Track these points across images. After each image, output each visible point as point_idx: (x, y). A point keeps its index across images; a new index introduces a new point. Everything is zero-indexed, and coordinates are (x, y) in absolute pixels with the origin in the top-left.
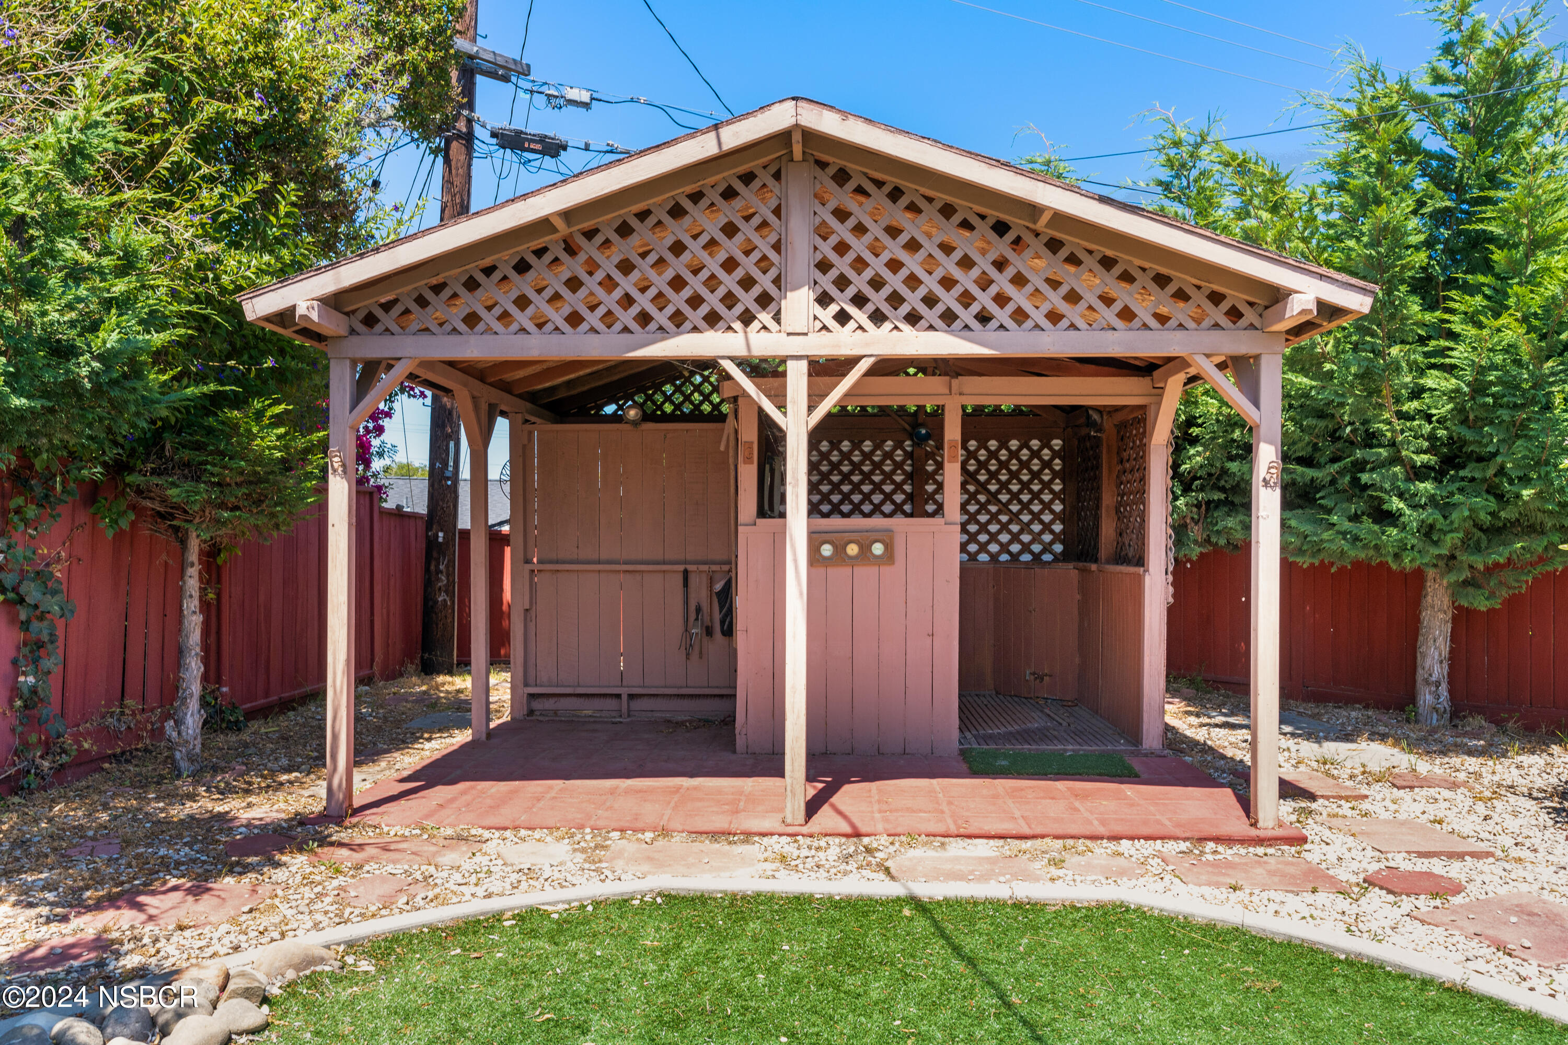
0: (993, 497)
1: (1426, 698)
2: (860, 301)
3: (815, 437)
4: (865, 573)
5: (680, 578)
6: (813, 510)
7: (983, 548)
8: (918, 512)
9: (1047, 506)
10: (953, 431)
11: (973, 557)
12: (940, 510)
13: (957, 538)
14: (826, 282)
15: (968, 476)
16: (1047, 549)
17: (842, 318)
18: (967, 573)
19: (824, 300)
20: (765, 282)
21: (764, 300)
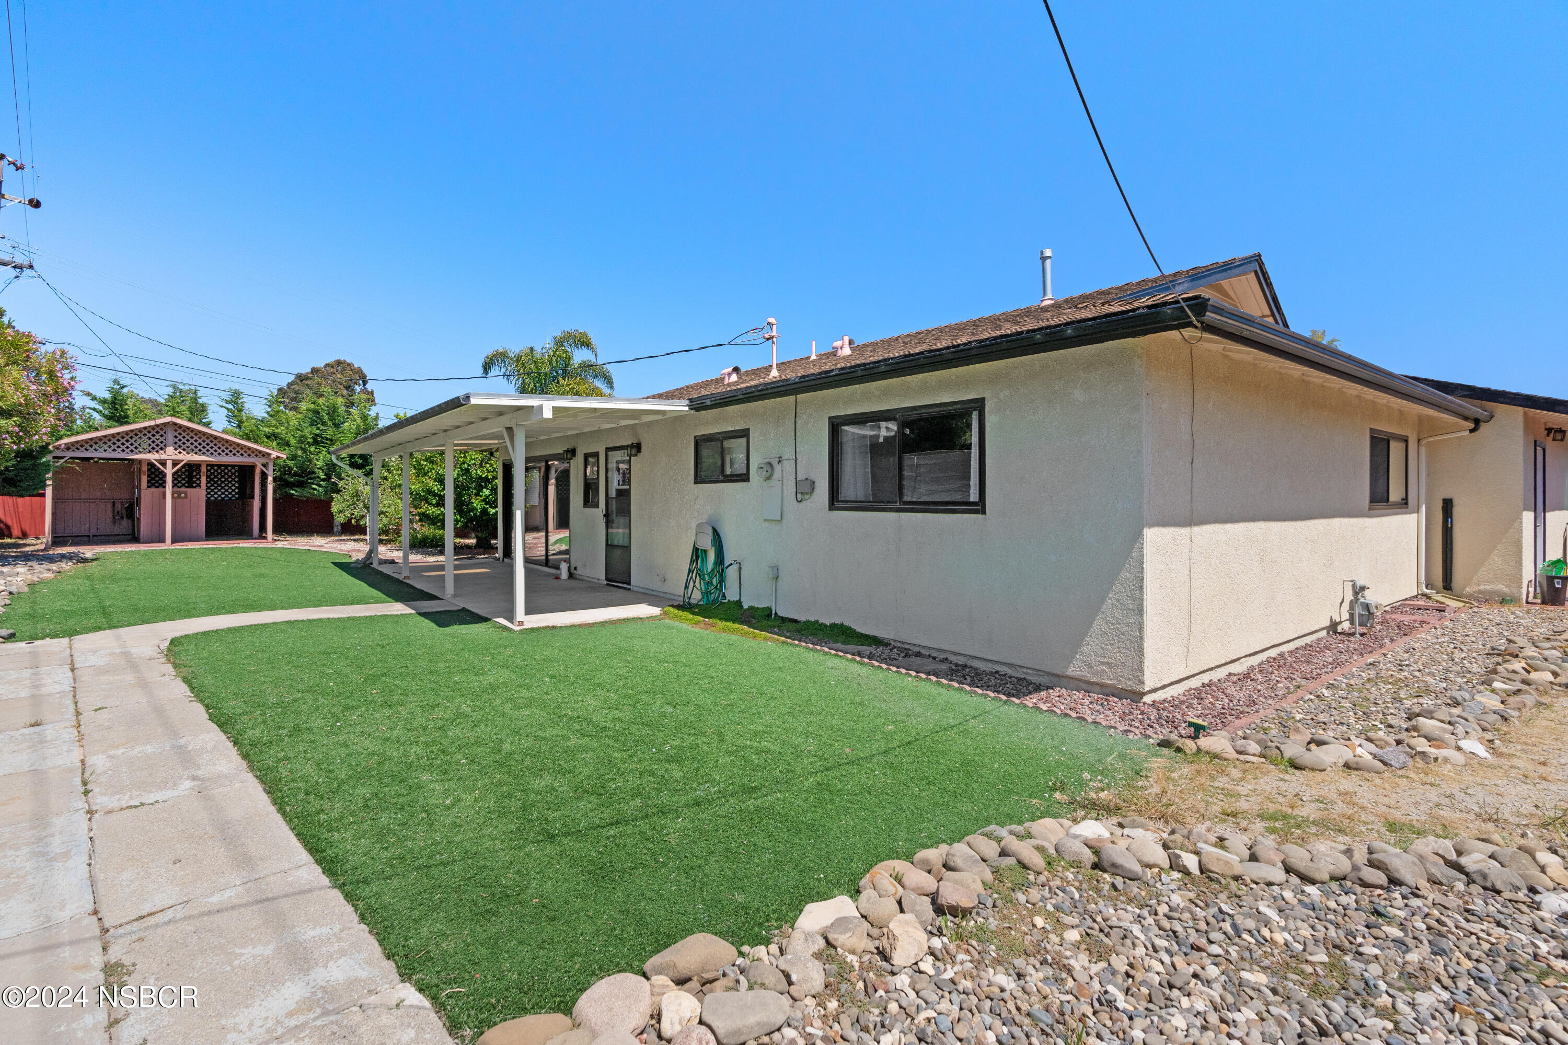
0: (216, 482)
1: (335, 529)
2: (184, 450)
3: (174, 474)
4: (181, 500)
5: (111, 504)
6: (174, 486)
7: (212, 496)
8: (190, 486)
9: (234, 485)
10: (204, 469)
11: (209, 498)
12: (199, 485)
13: (205, 493)
14: (176, 446)
15: (208, 477)
16: (233, 496)
17: (180, 453)
18: (208, 502)
19: (176, 449)
20: (162, 445)
21: (161, 449)
